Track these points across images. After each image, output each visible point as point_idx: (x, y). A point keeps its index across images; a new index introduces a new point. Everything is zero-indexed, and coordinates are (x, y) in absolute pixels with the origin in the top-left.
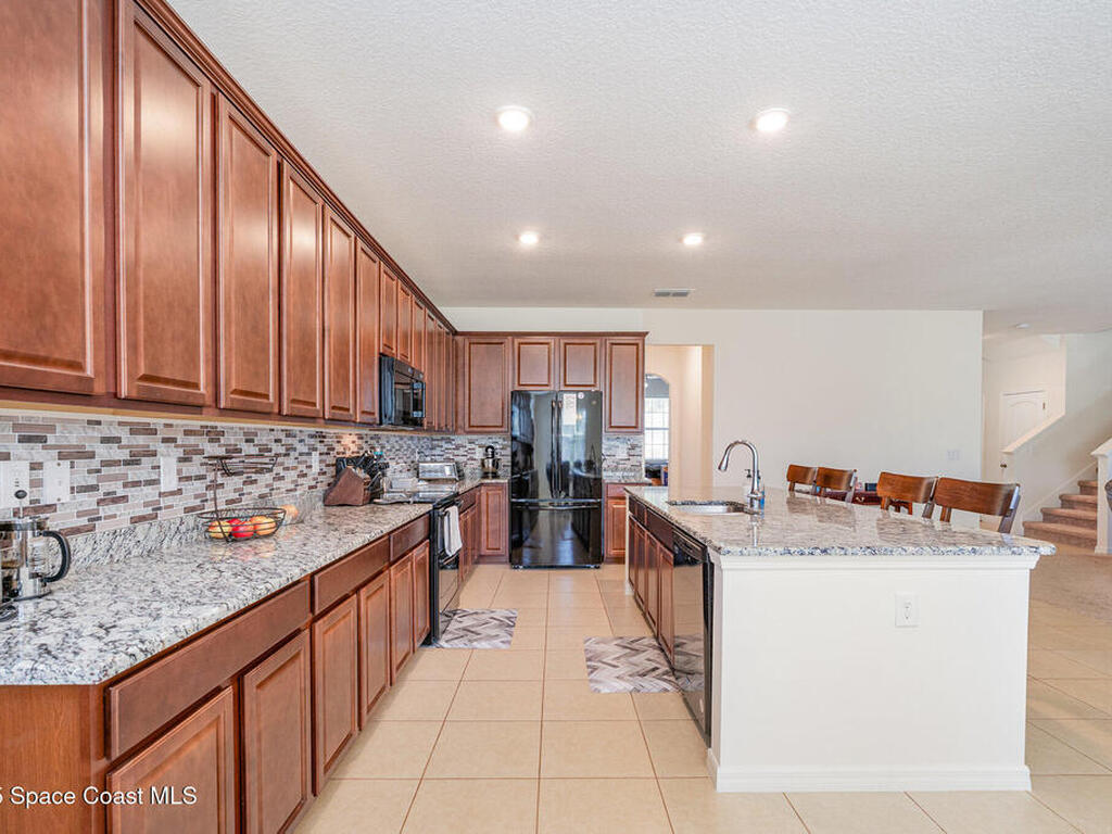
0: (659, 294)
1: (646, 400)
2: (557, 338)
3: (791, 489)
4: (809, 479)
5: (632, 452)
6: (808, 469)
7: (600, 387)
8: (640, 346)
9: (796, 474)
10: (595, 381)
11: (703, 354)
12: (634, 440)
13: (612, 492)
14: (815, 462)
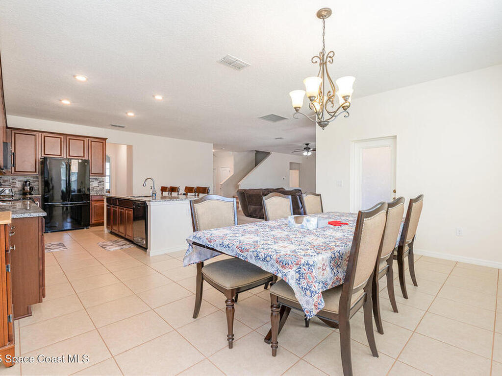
0: (113, 126)
1: (107, 163)
2: (65, 136)
3: (162, 193)
4: (167, 190)
5: (100, 184)
6: (167, 187)
7: (86, 158)
8: (104, 143)
9: (163, 189)
10: (84, 155)
11: (127, 148)
12: (101, 179)
13: (93, 198)
14: (168, 185)
